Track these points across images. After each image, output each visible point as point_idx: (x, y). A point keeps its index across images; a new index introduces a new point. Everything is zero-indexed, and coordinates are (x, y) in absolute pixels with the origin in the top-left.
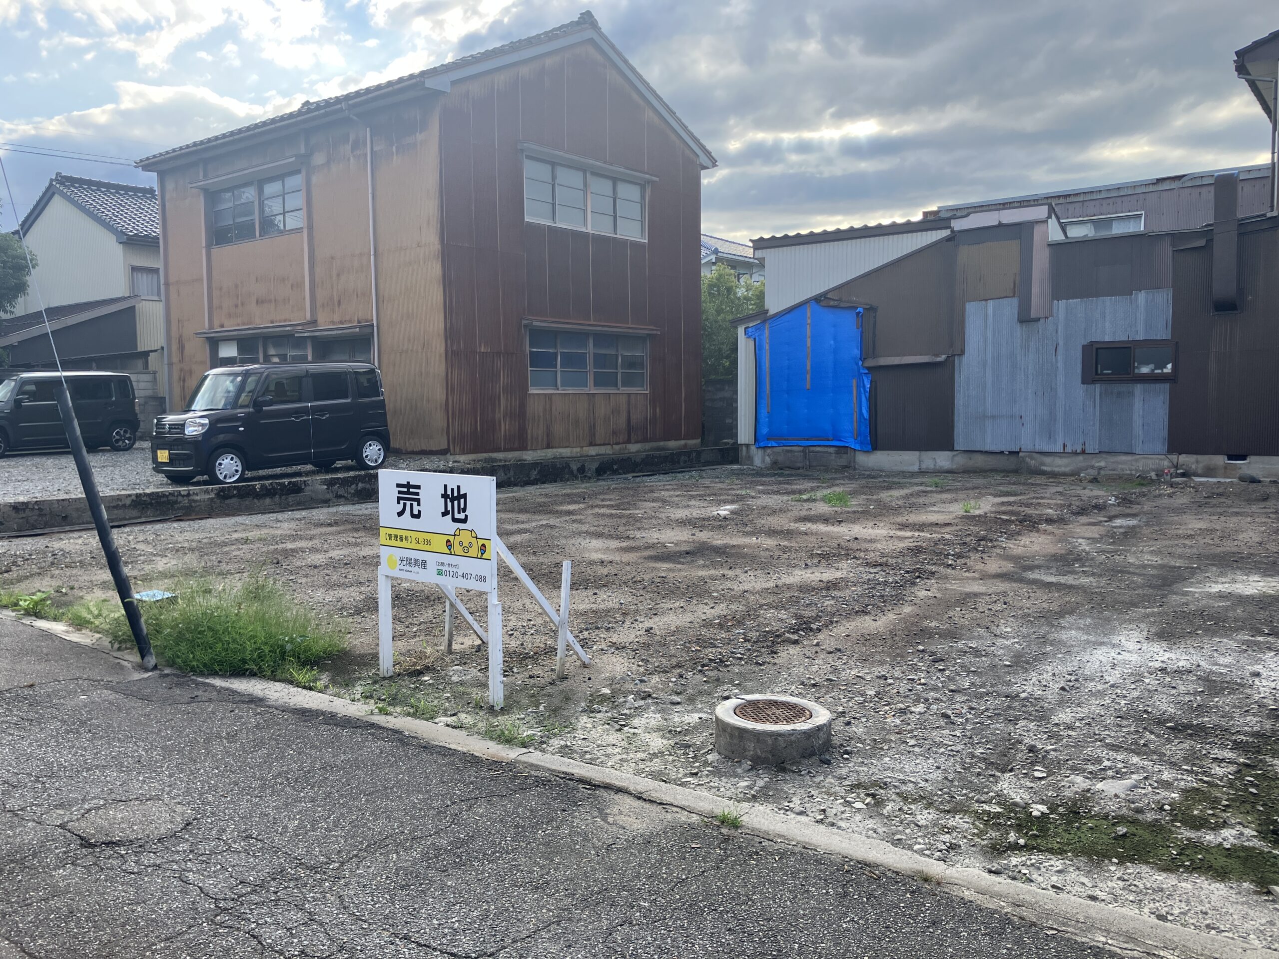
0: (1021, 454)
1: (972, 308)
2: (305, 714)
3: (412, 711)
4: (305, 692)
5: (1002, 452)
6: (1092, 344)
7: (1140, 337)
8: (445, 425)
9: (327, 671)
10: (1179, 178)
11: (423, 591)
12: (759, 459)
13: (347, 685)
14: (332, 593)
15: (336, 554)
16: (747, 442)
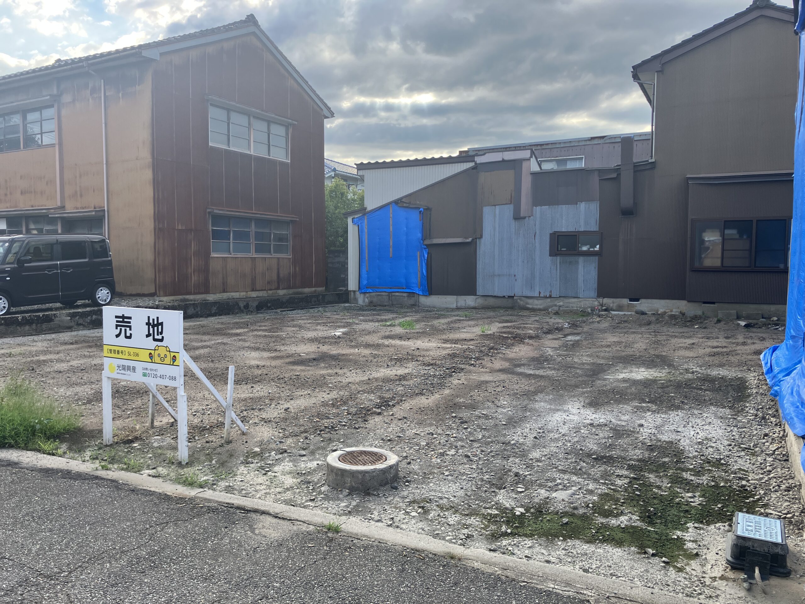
0: (515, 298)
1: (487, 211)
2: (48, 472)
3: (125, 467)
4: (49, 457)
5: (504, 297)
6: (555, 233)
7: (582, 229)
8: (154, 277)
9: (66, 442)
10: (603, 137)
11: (135, 387)
12: (361, 300)
13: (80, 451)
14: (71, 389)
15: (75, 363)
16: (354, 290)
